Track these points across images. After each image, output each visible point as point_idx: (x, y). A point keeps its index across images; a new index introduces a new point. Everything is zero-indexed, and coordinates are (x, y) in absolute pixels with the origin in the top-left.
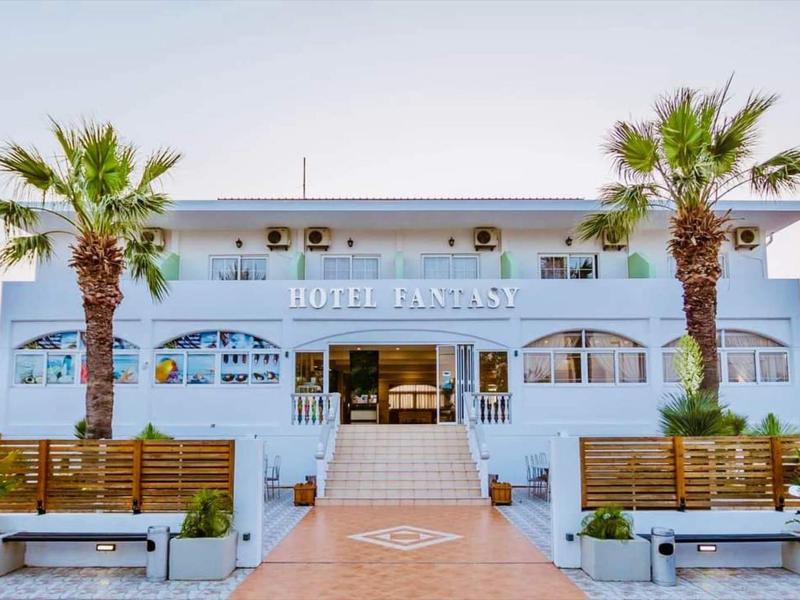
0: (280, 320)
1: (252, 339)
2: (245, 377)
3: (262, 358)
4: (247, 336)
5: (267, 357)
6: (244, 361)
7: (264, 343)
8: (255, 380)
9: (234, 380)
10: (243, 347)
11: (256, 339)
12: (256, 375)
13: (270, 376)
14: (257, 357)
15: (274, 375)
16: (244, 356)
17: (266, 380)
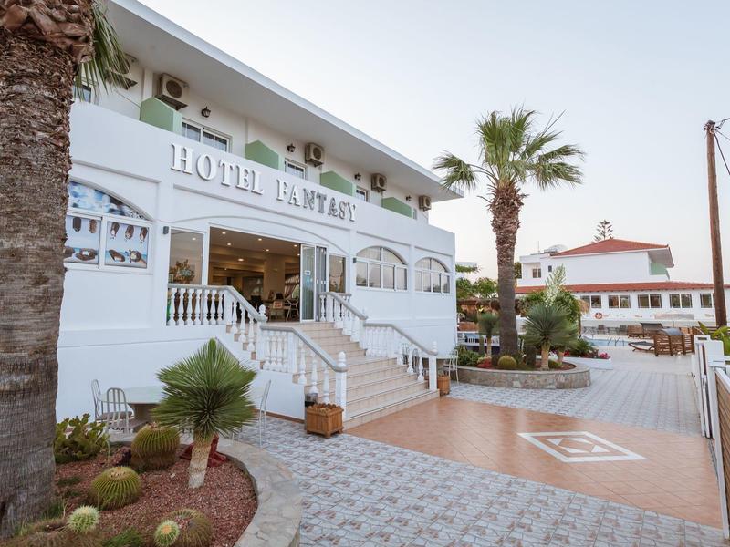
0: (157, 183)
1: (106, 198)
2: (93, 254)
3: (122, 230)
4: (100, 192)
5: (130, 229)
6: (92, 229)
7: (126, 209)
8: (110, 260)
9: (74, 257)
10: (92, 208)
11: (114, 200)
12: (113, 254)
13: (134, 256)
14: (116, 226)
15: (139, 257)
16: (93, 222)
17: (127, 261)
